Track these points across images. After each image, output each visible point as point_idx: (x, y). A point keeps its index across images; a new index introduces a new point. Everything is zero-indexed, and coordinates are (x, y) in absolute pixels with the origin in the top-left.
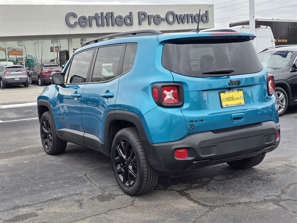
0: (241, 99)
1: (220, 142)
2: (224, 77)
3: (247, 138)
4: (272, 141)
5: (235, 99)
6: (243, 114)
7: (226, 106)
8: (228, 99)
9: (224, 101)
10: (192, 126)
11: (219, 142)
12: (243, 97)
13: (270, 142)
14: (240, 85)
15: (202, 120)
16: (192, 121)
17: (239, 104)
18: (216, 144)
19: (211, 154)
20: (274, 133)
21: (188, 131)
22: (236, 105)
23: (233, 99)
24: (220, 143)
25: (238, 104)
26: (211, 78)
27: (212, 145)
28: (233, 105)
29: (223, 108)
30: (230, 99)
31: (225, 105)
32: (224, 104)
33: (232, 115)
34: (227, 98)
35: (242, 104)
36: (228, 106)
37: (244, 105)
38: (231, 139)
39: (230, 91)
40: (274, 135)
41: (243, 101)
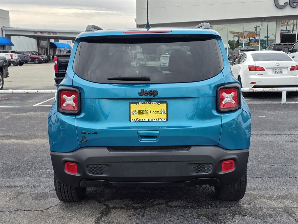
0: (162, 113)
1: (115, 162)
3: (158, 163)
4: (205, 172)
5: (152, 112)
6: (158, 132)
7: (136, 120)
8: (141, 112)
9: (135, 114)
10: (84, 138)
11: (113, 162)
12: (166, 111)
13: (202, 172)
14: (156, 97)
15: (96, 133)
16: (84, 133)
17: (157, 119)
18: (109, 164)
19: (102, 174)
20: (211, 162)
21: (80, 143)
22: (151, 120)
23: (149, 112)
24: (115, 164)
25: (155, 119)
27: (103, 164)
28: (147, 120)
29: (131, 122)
30: (144, 112)
31: (134, 119)
32: (133, 117)
33: (140, 132)
34: (139, 111)
35: (161, 120)
36: (138, 120)
37: (165, 121)
38: (132, 161)
39: (146, 103)
40: (211, 165)
41: (164, 117)
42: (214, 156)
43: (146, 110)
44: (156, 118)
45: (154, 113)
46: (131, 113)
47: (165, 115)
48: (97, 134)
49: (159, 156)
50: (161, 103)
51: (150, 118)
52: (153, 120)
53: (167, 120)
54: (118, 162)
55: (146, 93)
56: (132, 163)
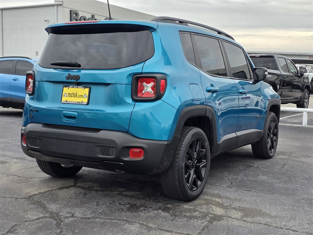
0: (85, 97)
2: (74, 71)
4: (110, 156)
5: (77, 96)
6: (76, 113)
7: (65, 102)
8: (70, 95)
9: (65, 96)
10: (31, 114)
11: (44, 137)
13: (107, 156)
14: (79, 81)
16: (31, 110)
18: (40, 138)
19: (36, 146)
20: (113, 147)
21: (30, 119)
22: (76, 103)
23: (75, 95)
26: (61, 70)
27: (38, 137)
28: (73, 102)
29: (61, 103)
30: (72, 95)
32: (64, 99)
33: (64, 112)
34: (69, 94)
35: (83, 103)
36: (67, 102)
37: (86, 105)
38: (55, 137)
39: (74, 87)
40: (115, 149)
41: (85, 100)
42: (118, 141)
43: (74, 94)
44: (79, 101)
45: (79, 96)
46: (63, 96)
47: (87, 99)
48: (38, 112)
49: (73, 136)
50: (85, 87)
51: (75, 101)
52: (77, 103)
53: (88, 104)
54: (46, 137)
55: (71, 77)
56: (55, 139)
